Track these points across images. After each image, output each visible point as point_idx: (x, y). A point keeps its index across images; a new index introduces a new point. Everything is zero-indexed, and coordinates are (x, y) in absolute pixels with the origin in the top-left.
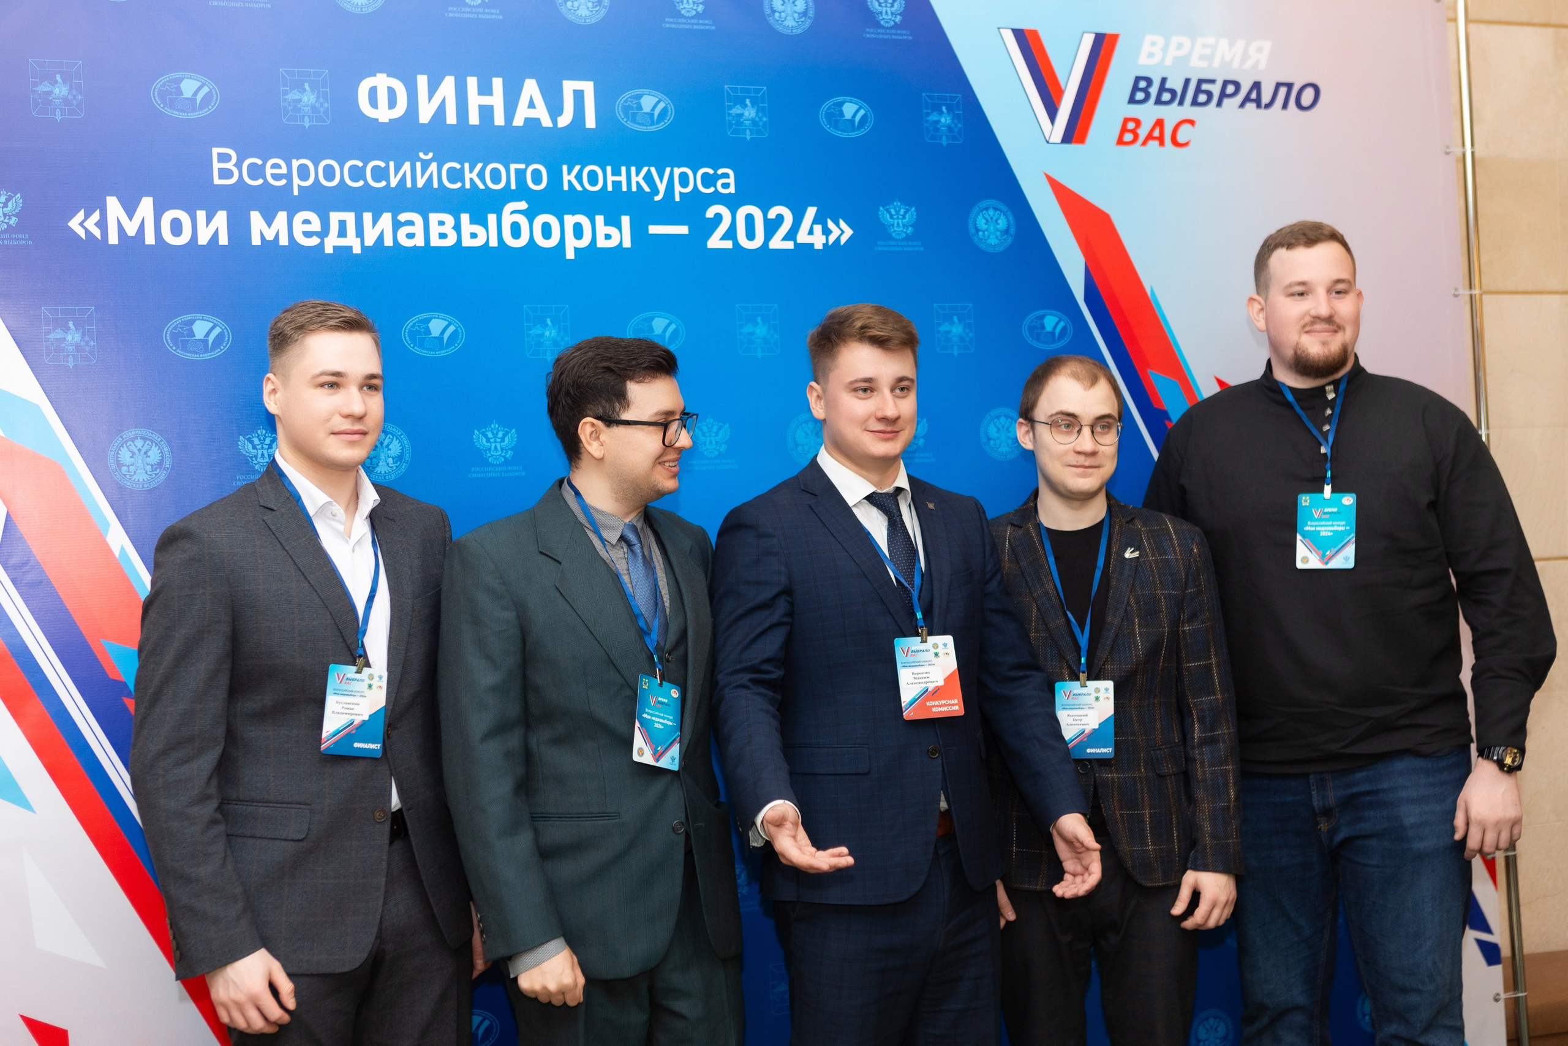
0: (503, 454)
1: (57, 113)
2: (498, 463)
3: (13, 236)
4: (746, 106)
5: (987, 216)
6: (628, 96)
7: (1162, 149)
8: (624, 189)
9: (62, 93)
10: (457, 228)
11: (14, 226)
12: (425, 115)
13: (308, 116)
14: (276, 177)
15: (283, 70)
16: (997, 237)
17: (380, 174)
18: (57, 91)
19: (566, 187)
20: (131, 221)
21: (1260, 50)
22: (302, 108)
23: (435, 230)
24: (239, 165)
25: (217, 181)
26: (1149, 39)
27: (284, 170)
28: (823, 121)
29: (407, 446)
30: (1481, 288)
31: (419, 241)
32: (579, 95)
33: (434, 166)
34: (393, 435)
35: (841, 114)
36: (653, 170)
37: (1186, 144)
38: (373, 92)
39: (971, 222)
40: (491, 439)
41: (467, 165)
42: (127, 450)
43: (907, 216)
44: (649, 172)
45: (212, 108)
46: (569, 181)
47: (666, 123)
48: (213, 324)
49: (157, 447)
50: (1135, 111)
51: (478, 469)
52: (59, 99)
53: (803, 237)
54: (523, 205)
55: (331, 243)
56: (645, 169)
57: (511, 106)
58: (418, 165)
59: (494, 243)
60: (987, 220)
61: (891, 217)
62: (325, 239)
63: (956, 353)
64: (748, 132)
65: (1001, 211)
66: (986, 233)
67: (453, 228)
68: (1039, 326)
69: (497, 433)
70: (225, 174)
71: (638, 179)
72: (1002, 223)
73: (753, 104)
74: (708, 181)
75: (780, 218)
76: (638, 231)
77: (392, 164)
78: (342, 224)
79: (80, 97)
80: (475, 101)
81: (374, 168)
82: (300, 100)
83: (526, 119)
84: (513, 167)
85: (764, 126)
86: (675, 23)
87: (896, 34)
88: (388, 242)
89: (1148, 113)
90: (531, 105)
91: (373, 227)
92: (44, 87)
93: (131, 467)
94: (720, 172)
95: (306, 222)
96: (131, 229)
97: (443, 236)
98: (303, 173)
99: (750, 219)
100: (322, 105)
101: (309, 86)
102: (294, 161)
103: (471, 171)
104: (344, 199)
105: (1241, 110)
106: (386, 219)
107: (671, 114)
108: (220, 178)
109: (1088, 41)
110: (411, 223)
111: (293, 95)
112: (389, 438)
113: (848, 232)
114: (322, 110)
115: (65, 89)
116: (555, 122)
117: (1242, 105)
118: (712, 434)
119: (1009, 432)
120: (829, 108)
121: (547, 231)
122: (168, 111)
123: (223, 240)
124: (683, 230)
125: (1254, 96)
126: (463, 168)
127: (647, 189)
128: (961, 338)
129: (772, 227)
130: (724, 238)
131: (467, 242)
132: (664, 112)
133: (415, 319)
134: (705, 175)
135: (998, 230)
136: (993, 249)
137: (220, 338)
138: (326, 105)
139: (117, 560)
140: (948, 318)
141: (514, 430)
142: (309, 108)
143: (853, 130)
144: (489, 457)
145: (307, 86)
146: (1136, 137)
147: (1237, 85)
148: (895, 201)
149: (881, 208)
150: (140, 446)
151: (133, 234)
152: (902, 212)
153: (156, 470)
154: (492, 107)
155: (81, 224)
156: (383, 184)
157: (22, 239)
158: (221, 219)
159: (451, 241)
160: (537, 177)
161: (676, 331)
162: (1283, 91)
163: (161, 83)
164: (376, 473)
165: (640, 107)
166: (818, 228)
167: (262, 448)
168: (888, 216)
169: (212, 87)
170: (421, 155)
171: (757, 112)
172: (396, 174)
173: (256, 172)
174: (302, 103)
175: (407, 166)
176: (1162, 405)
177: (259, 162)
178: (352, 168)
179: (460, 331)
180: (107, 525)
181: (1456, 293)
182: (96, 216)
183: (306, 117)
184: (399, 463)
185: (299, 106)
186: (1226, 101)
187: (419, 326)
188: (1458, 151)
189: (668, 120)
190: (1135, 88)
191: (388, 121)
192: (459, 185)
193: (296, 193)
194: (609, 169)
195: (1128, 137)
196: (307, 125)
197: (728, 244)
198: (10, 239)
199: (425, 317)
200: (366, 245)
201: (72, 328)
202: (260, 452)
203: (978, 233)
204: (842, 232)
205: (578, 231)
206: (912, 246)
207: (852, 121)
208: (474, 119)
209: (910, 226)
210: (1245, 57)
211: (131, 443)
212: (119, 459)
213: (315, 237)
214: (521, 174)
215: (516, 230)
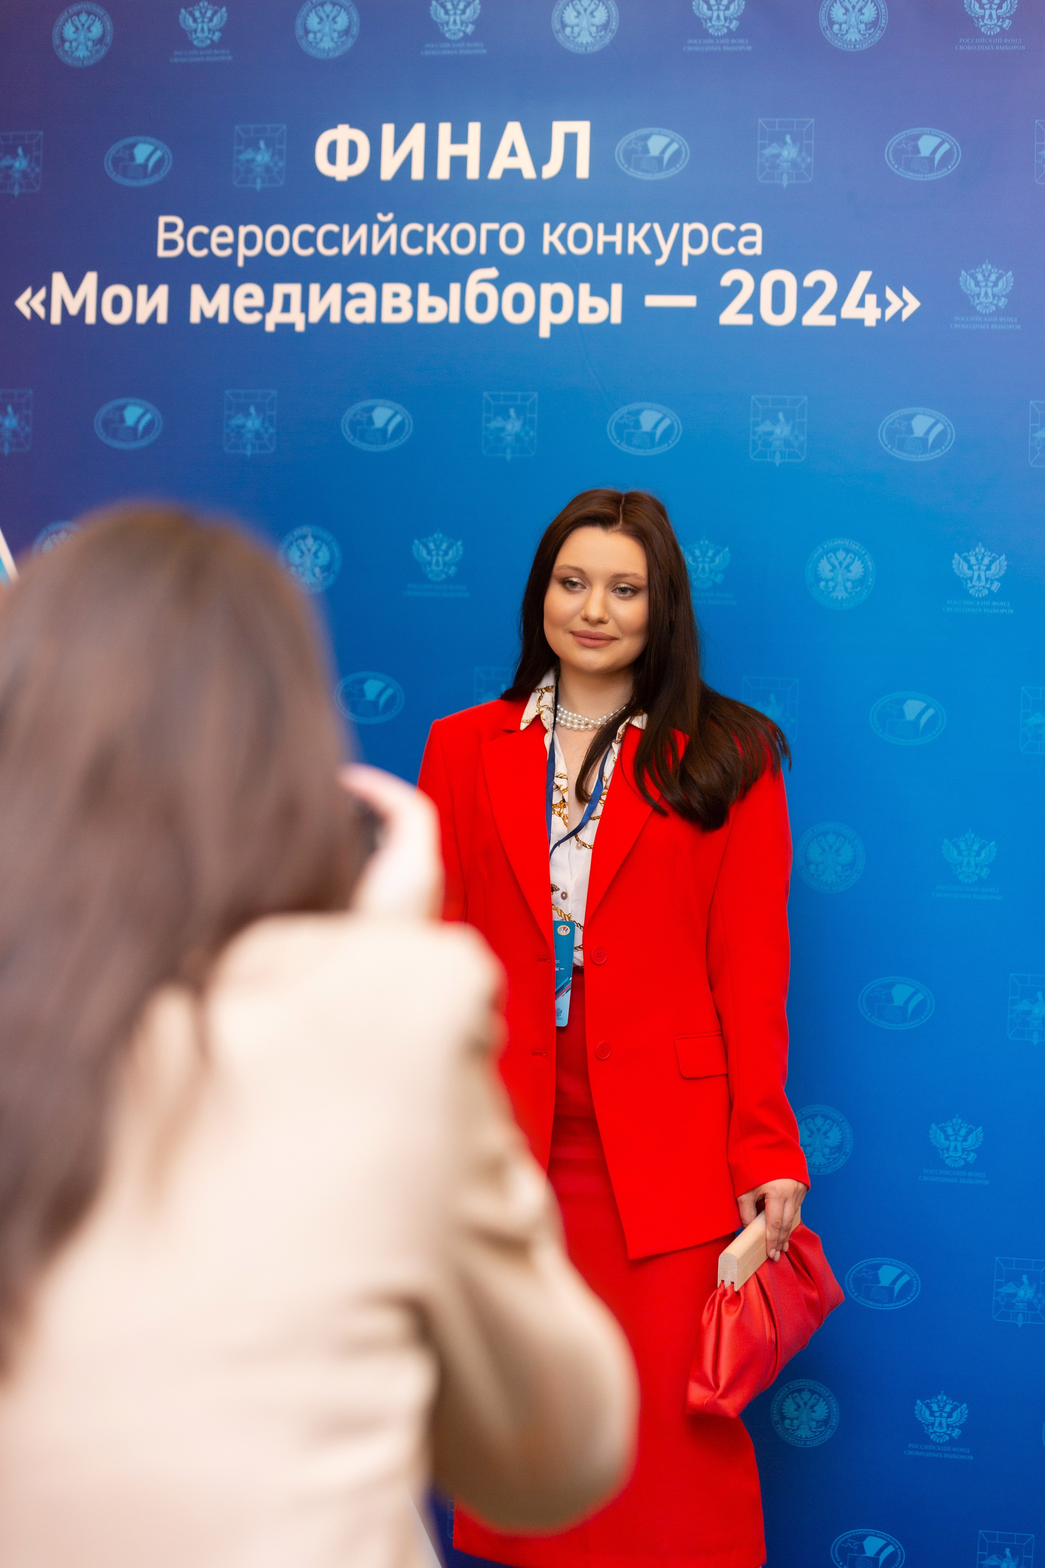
0: (445, 570)
1: (15, 188)
2: (439, 580)
4: (786, 143)
6: (632, 138)
8: (619, 250)
9: (22, 167)
10: (414, 301)
12: (388, 170)
13: (260, 177)
14: (222, 247)
15: (239, 128)
17: (333, 240)
18: (17, 165)
19: (546, 250)
20: (74, 298)
22: (256, 168)
23: (388, 302)
24: (184, 235)
25: (162, 253)
28: (890, 160)
29: (337, 554)
31: (369, 317)
32: (571, 140)
33: (393, 230)
34: (323, 541)
35: (917, 150)
36: (657, 227)
38: (332, 148)
40: (434, 551)
41: (431, 227)
43: (1001, 283)
44: (651, 229)
45: (164, 174)
46: (552, 245)
47: (677, 169)
48: (145, 410)
52: (18, 173)
53: (849, 311)
54: (492, 273)
55: (274, 319)
56: (647, 227)
58: (376, 228)
59: (455, 318)
61: (978, 284)
62: (268, 315)
64: (785, 176)
67: (410, 301)
69: (441, 545)
70: (170, 245)
71: (637, 238)
73: (794, 141)
74: (727, 239)
75: (820, 287)
76: (632, 303)
77: (346, 228)
78: (287, 298)
79: (38, 170)
80: (446, 150)
81: (327, 233)
82: (254, 160)
83: (507, 172)
84: (485, 227)
85: (808, 169)
86: (697, 45)
87: (1001, 44)
88: (335, 318)
90: (513, 153)
91: (320, 300)
92: (5, 162)
94: (744, 227)
95: (249, 296)
96: (73, 310)
97: (397, 310)
98: (250, 240)
99: (779, 288)
100: (276, 164)
101: (264, 144)
102: (242, 228)
104: (292, 269)
106: (335, 290)
107: (684, 158)
108: (164, 250)
110: (361, 295)
111: (247, 155)
112: (318, 544)
113: (914, 304)
114: (276, 169)
115: (24, 162)
116: (538, 170)
120: (900, 143)
121: (518, 303)
122: (119, 179)
123: (162, 318)
124: (689, 301)
127: (647, 251)
129: (807, 298)
130: (743, 311)
131: (424, 317)
132: (676, 155)
133: (358, 406)
134: (723, 234)
137: (149, 426)
138: (281, 164)
141: (461, 542)
142: (263, 168)
143: (932, 171)
144: (429, 573)
145: (262, 144)
148: (984, 263)
149: (963, 273)
151: (75, 313)
152: (994, 277)
154: (466, 157)
155: (28, 303)
156: (334, 251)
158: (162, 291)
159: (405, 316)
160: (512, 239)
161: (669, 428)
163: (116, 150)
165: (646, 150)
166: (871, 299)
168: (973, 283)
169: (165, 151)
171: (800, 151)
173: (202, 241)
174: (255, 163)
175: (363, 230)
178: (302, 234)
179: (407, 422)
182: (42, 294)
184: (326, 573)
185: (253, 166)
187: (362, 415)
189: (681, 165)
191: (346, 179)
192: (419, 251)
193: (241, 263)
194: (601, 227)
196: (259, 187)
197: (747, 320)
199: (369, 405)
200: (310, 321)
201: (10, 412)
204: (905, 304)
205: (557, 303)
206: (1005, 323)
207: (931, 159)
208: (443, 172)
209: (1004, 296)
213: (257, 313)
214: (493, 236)
215: (482, 303)
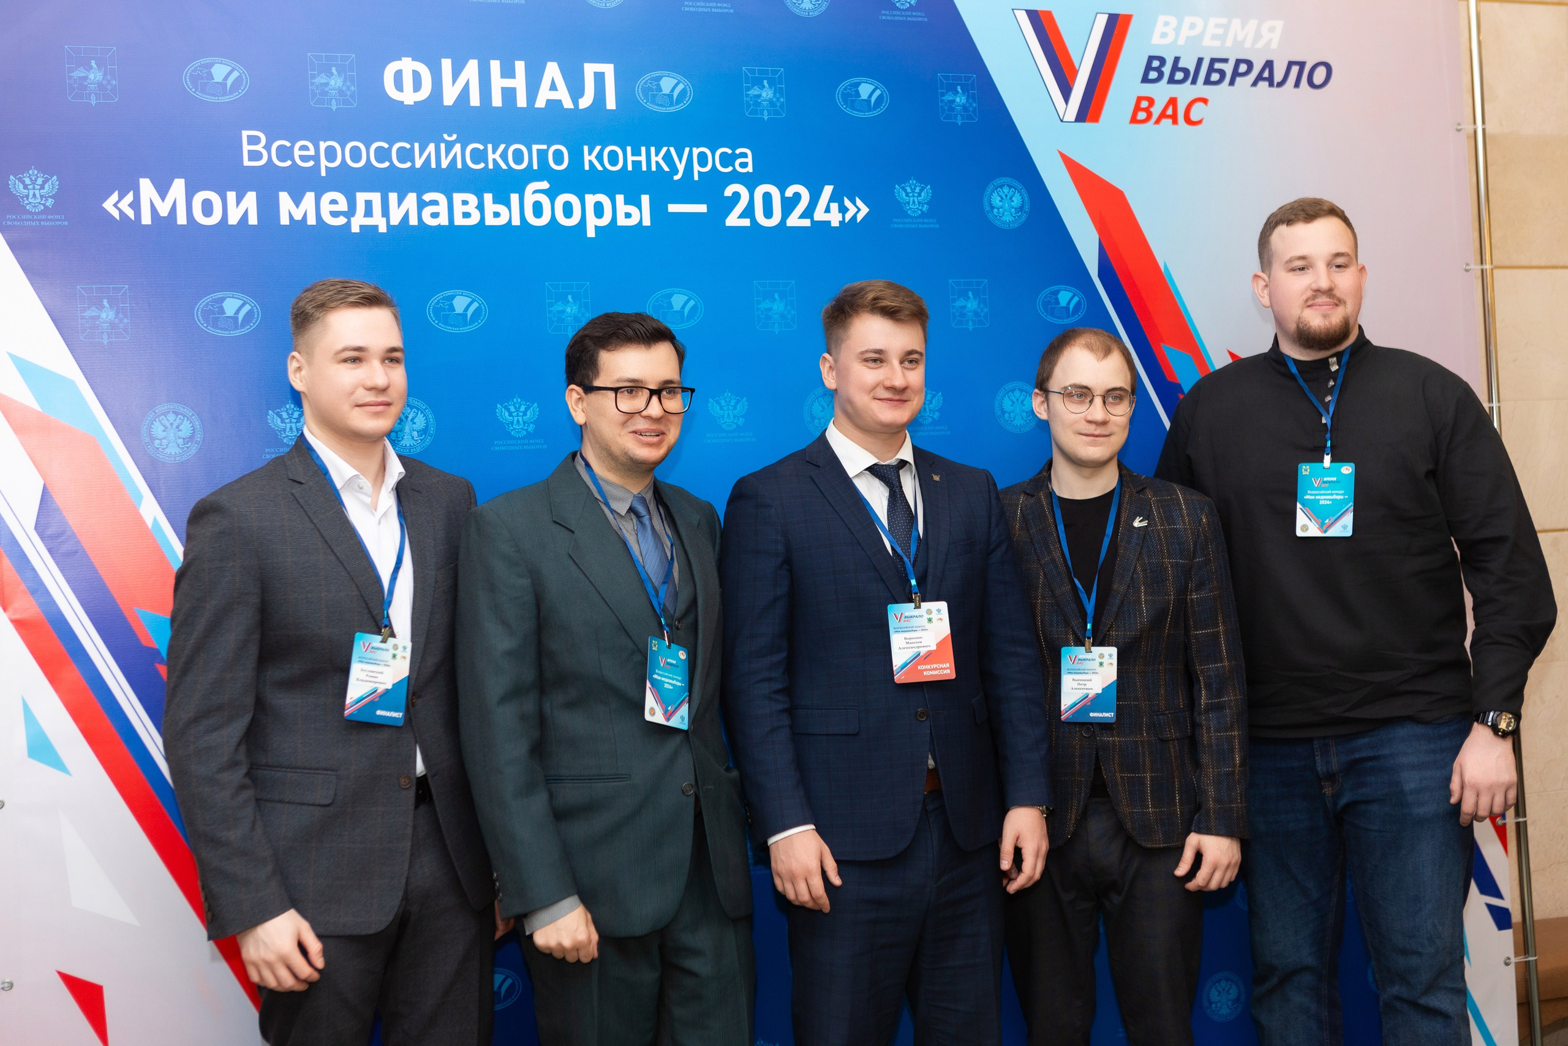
0: (525, 428)
1: (92, 98)
2: (520, 436)
3: (49, 217)
4: (764, 87)
5: (1001, 193)
6: (648, 78)
7: (1175, 126)
8: (644, 168)
9: (97, 79)
10: (481, 207)
11: (50, 207)
12: (449, 97)
13: (335, 99)
14: (304, 158)
15: (311, 55)
16: (1011, 214)
17: (405, 155)
18: (92, 76)
19: (587, 167)
20: (163, 201)
21: (1272, 30)
22: (330, 91)
23: (459, 209)
24: (268, 147)
25: (247, 163)
26: (1162, 19)
27: (312, 152)
28: (840, 102)
29: (431, 420)
30: (1492, 263)
31: (443, 220)
32: (599, 78)
33: (457, 148)
34: (418, 409)
35: (858, 94)
36: (672, 149)
37: (1199, 122)
38: (398, 75)
39: (985, 199)
40: (514, 412)
41: (490, 146)
42: (160, 424)
43: (923, 194)
44: (668, 151)
45: (242, 92)
46: (590, 162)
47: (685, 104)
48: (243, 302)
49: (189, 421)
50: (1148, 90)
51: (501, 442)
52: (93, 84)
53: (819, 215)
54: (545, 185)
55: (358, 222)
56: (665, 149)
57: (532, 90)
58: (443, 146)
59: (516, 222)
60: (1002, 198)
61: (907, 195)
62: (352, 219)
63: (971, 328)
64: (765, 112)
65: (1015, 189)
66: (1001, 210)
67: (477, 208)
68: (1053, 301)
69: (519, 407)
70: (255, 156)
71: (657, 159)
72: (1017, 201)
73: (770, 85)
74: (727, 160)
75: (797, 197)
76: (658, 209)
77: (417, 145)
78: (369, 204)
79: (114, 82)
80: (498, 83)
81: (400, 149)
82: (327, 84)
83: (549, 101)
84: (535, 147)
85: (781, 107)
86: (694, 7)
87: (912, 16)
88: (413, 221)
89: (1161, 92)
90: (553, 87)
91: (399, 207)
92: (79, 73)
93: (164, 441)
94: (738, 151)
95: (334, 202)
96: (164, 210)
97: (466, 215)
98: (331, 154)
99: (767, 197)
100: (348, 88)
101: (336, 70)
102: (321, 143)
103: (494, 152)
104: (371, 179)
105: (1253, 88)
106: (411, 199)
107: (690, 95)
108: (250, 160)
109: (1102, 21)
110: (435, 203)
111: (321, 79)
112: (414, 412)
113: (865, 210)
114: (349, 93)
115: (100, 74)
116: (576, 103)
117: (1255, 84)
118: (730, 407)
119: (1024, 405)
120: (845, 89)
121: (568, 210)
122: (199, 95)
123: (253, 220)
124: (702, 208)
125: (1266, 74)
126: (486, 149)
127: (666, 169)
128: (976, 313)
129: (789, 205)
130: (741, 216)
131: (490, 221)
132: (683, 93)
133: (440, 296)
134: (723, 155)
135: (1013, 208)
136: (1008, 226)
137: (249, 315)
138: (353, 88)
139: (150, 530)
140: (964, 294)
141: (536, 405)
142: (336, 91)
143: (869, 110)
144: (512, 430)
145: (334, 70)
146: (1149, 115)
147: (1250, 64)
148: (911, 179)
149: (897, 186)
150: (172, 421)
151: (166, 215)
152: (917, 190)
153: (187, 444)
154: (515, 89)
155: (115, 205)
156: (409, 164)
157: (58, 220)
158: (251, 199)
159: (474, 219)
160: (558, 157)
161: (694, 308)
162: (1295, 69)
163: (193, 68)
164: (402, 446)
165: (659, 89)
166: (834, 206)
167: (291, 422)
168: (904, 194)
169: (242, 72)
170: (445, 136)
171: (775, 93)
172: (420, 156)
173: (285, 153)
174: (329, 87)
175: (431, 147)
176: (1176, 379)
177: (288, 144)
178: (378, 149)
179: (483, 308)
180: (140, 497)
181: (1467, 268)
182: (130, 197)
183: (334, 100)
184: (423, 436)
185: (327, 89)
186: (1238, 80)
187: (443, 303)
188: (1470, 128)
189: (687, 102)
190: (1148, 68)
191: (413, 104)
192: (482, 165)
193: (323, 173)
194: (629, 149)
195: (1142, 115)
196: (334, 108)
197: (746, 222)
198: (47, 220)
199: (449, 294)
200: (391, 224)
201: (106, 306)
202: (288, 426)
203: (992, 210)
204: (858, 210)
205: (599, 210)
206: (927, 223)
207: (868, 101)
208: (497, 101)
209: (925, 203)
210: (1258, 36)
211: (164, 418)
212: (152, 433)
213: (341, 217)
214: (542, 154)
215: (538, 209)
